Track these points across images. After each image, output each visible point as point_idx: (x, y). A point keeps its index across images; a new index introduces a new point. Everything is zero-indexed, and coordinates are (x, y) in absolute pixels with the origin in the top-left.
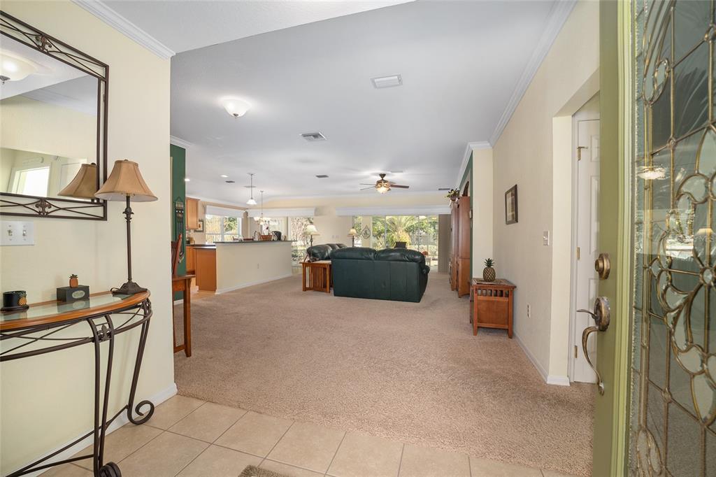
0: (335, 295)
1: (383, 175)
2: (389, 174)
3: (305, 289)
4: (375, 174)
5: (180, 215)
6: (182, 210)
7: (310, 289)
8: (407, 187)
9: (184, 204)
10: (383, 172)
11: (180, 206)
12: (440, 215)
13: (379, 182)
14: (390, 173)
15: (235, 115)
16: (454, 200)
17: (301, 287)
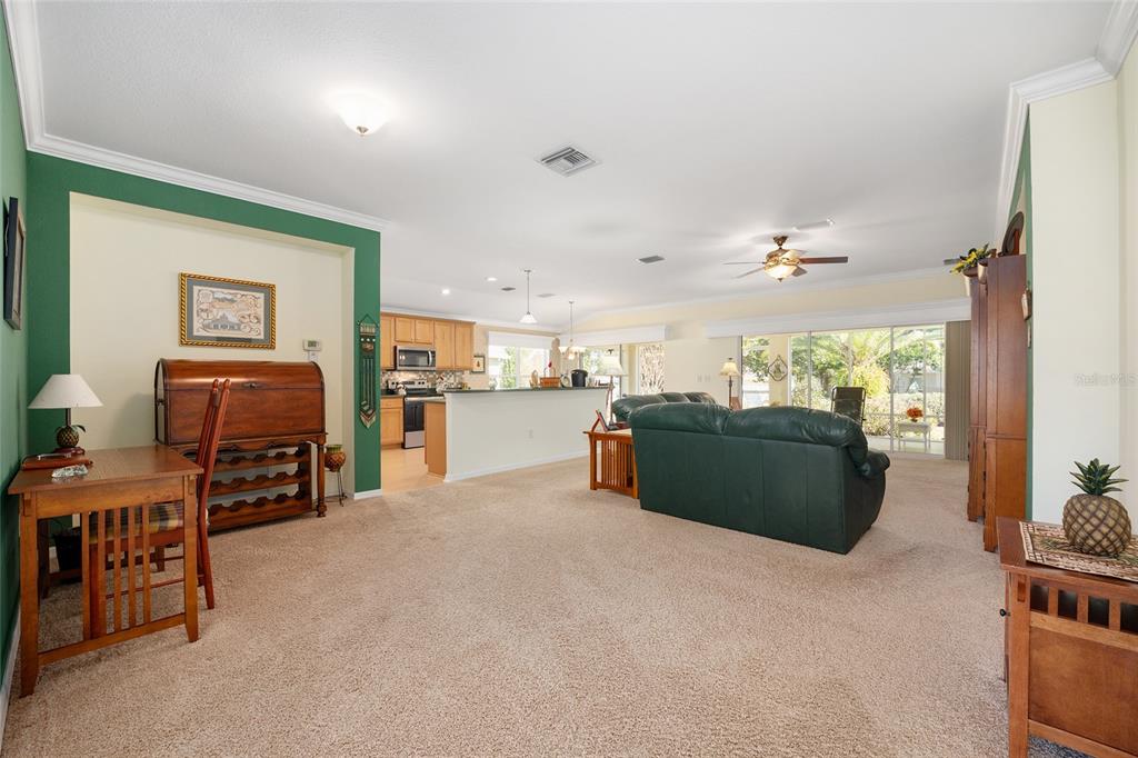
0: (642, 508)
1: (781, 240)
2: (796, 236)
3: (595, 485)
4: (764, 240)
5: (368, 346)
6: (374, 337)
7: (603, 486)
8: (844, 260)
9: (377, 327)
10: (779, 232)
11: (368, 330)
12: (948, 324)
13: (771, 256)
14: (795, 230)
15: (360, 129)
16: (973, 276)
17: (587, 482)
